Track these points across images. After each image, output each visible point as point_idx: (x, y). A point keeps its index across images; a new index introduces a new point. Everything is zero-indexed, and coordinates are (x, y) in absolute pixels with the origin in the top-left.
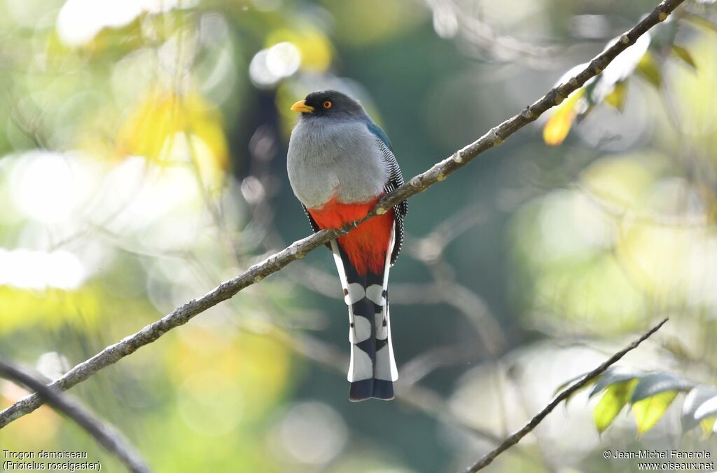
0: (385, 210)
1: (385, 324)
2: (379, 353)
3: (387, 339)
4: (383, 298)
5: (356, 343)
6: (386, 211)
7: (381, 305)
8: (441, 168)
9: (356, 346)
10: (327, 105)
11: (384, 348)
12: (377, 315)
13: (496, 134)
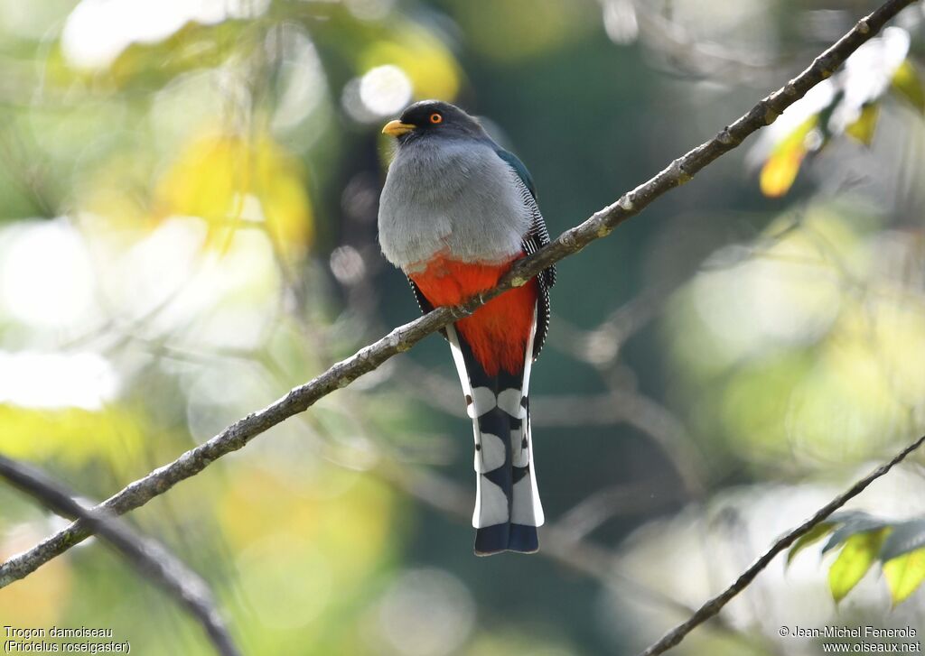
0: (524, 279)
1: (525, 445)
2: (517, 487)
3: (528, 467)
4: (522, 408)
5: (484, 472)
6: (525, 282)
7: (519, 418)
8: (603, 219)
9: (484, 478)
10: (436, 118)
11: (523, 480)
12: (514, 433)
13: (681, 167)
